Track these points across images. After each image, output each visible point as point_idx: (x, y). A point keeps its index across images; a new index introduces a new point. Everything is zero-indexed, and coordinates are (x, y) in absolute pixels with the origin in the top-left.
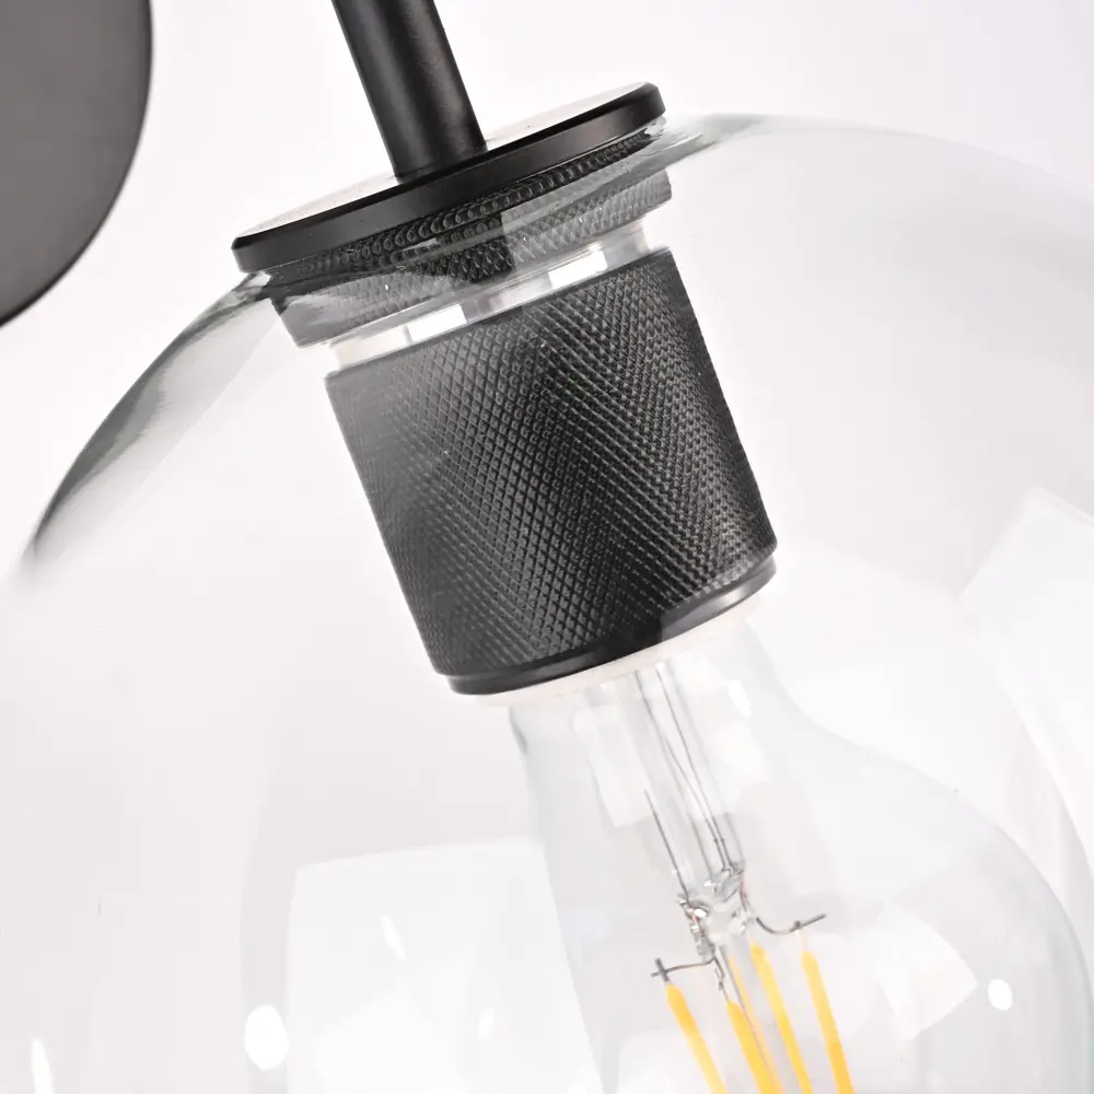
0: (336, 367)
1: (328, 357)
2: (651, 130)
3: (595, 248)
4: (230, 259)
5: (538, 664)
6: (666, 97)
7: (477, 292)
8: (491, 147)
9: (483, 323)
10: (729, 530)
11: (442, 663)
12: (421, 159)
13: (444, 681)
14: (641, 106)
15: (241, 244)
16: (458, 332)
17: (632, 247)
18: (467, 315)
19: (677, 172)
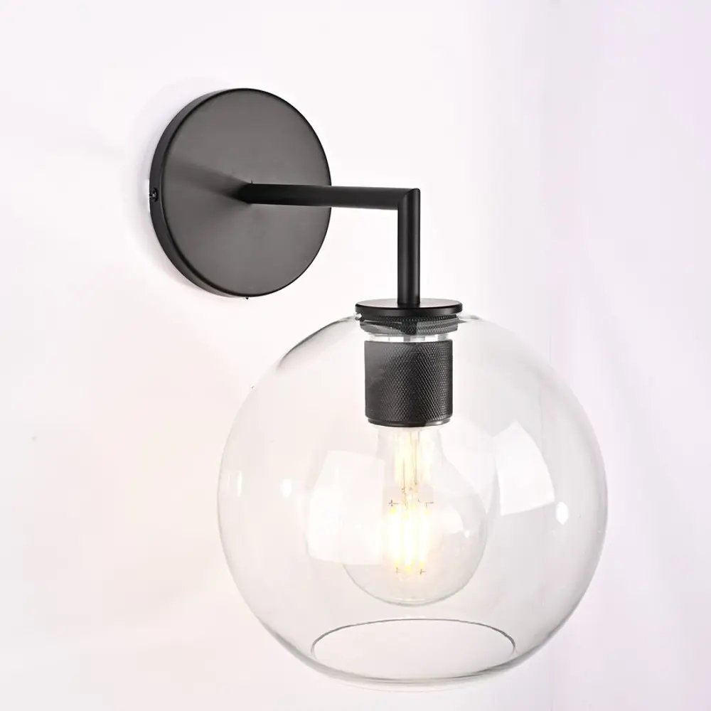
0: (368, 340)
1: (368, 337)
2: (458, 315)
3: (437, 336)
4: (354, 308)
5: (391, 422)
6: (464, 308)
7: (408, 336)
8: (422, 306)
9: (407, 343)
10: (444, 407)
11: (367, 415)
12: (405, 301)
13: (367, 418)
14: (458, 308)
15: (357, 305)
16: (401, 343)
17: (445, 338)
18: (404, 340)
19: (460, 325)
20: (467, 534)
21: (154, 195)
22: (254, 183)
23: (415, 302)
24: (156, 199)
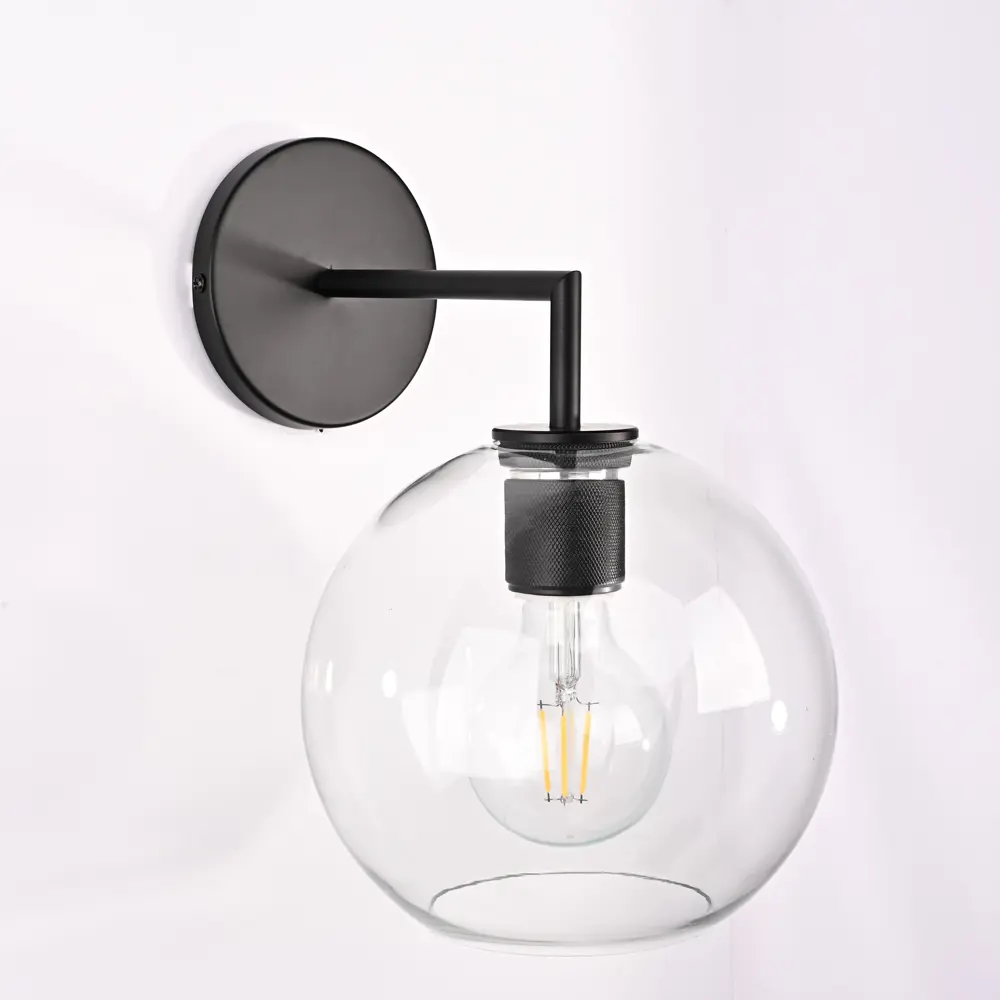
0: (509, 478)
1: (508, 473)
2: (632, 442)
3: (604, 472)
4: (490, 434)
5: (545, 588)
6: (641, 433)
7: (565, 472)
8: (582, 429)
9: (564, 480)
10: (613, 570)
11: (508, 579)
12: (560, 424)
13: (508, 585)
14: (632, 433)
15: (495, 431)
16: (556, 480)
17: (614, 475)
18: (561, 475)
19: (635, 458)
20: (647, 745)
21: (200, 284)
22: (334, 268)
23: (574, 425)
24: (204, 288)
